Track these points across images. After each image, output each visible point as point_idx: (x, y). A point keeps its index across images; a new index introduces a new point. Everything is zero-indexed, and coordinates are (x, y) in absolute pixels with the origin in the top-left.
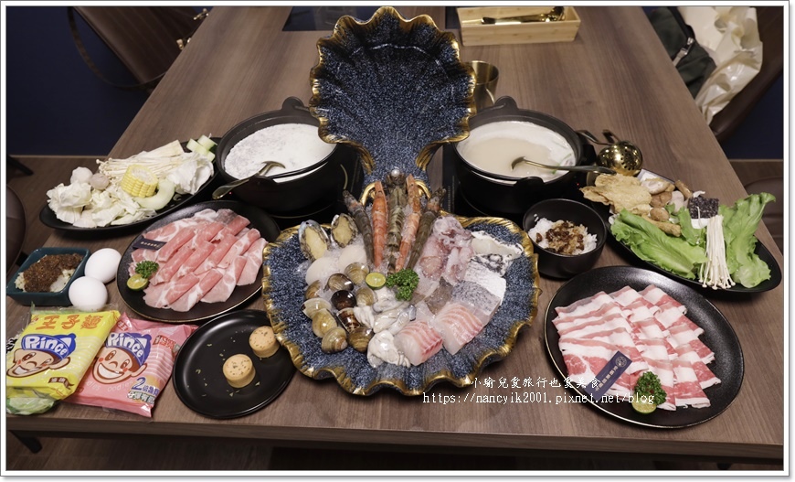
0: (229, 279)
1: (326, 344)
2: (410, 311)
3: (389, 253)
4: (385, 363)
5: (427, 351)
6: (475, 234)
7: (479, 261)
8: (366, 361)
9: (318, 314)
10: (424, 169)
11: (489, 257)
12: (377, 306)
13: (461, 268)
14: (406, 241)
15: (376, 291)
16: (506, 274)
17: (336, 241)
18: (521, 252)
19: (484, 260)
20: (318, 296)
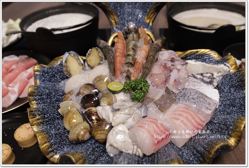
0: (13, 92)
1: (72, 136)
2: (143, 109)
3: (126, 69)
4: (121, 152)
5: (159, 142)
6: (189, 61)
7: (195, 77)
8: (105, 151)
9: (69, 112)
10: (151, 24)
11: (202, 74)
12: (116, 106)
13: (181, 81)
14: (139, 61)
15: (116, 95)
16: (217, 86)
17: (89, 65)
18: (228, 69)
19: (199, 76)
20: (71, 100)
